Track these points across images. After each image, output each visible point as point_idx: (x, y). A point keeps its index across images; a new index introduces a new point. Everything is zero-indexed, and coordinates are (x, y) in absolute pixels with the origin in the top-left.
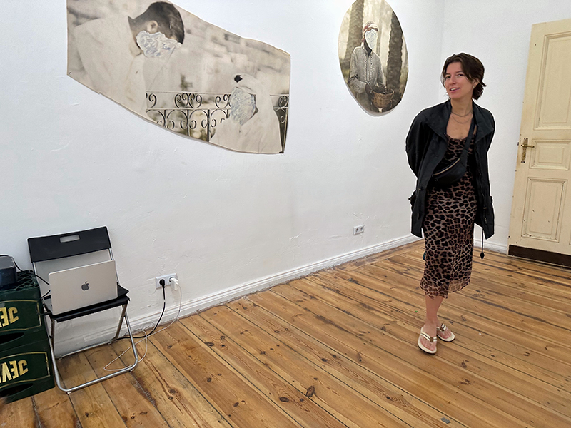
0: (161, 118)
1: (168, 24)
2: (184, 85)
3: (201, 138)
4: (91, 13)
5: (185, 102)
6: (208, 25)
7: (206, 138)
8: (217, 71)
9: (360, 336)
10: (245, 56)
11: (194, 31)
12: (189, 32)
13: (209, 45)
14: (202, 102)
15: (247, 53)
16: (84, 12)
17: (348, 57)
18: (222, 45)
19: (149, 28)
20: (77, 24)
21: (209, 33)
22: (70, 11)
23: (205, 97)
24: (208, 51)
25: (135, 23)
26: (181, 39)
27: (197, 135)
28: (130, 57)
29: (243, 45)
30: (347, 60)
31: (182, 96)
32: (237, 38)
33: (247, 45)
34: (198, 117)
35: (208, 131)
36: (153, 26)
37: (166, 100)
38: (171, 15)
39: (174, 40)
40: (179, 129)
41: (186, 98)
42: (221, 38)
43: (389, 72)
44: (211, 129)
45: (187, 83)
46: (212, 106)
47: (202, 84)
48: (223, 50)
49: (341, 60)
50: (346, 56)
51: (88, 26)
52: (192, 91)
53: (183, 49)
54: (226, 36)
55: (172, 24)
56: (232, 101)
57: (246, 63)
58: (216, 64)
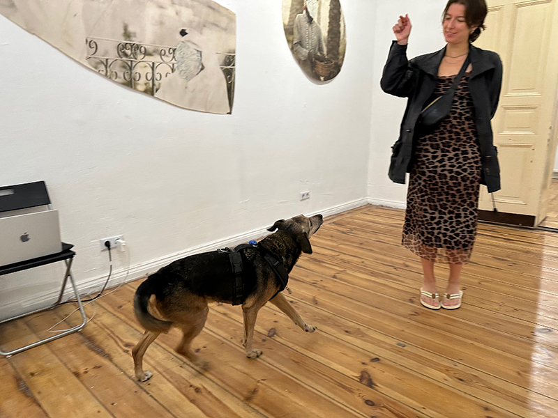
0: (102, 67)
2: (127, 35)
3: (146, 92)
5: (129, 52)
7: (150, 91)
8: (161, 23)
9: (314, 284)
10: (190, 10)
14: (146, 53)
15: (192, 7)
17: (291, 23)
23: (150, 49)
27: (141, 87)
30: (290, 26)
31: (125, 46)
34: (142, 69)
35: (153, 85)
37: (108, 47)
40: (121, 80)
41: (129, 50)
43: (329, 42)
44: (156, 83)
45: (130, 33)
46: (156, 59)
47: (146, 36)
48: (167, 2)
49: (284, 25)
50: (289, 22)
52: (135, 41)
56: (177, 54)
57: (192, 17)
58: (161, 15)
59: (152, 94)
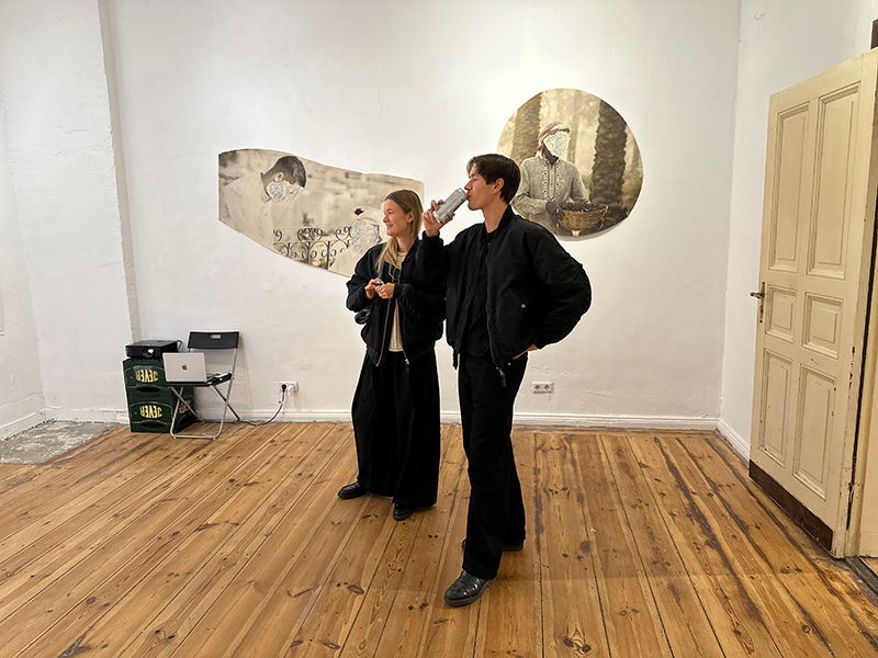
0: (286, 249)
1: (292, 172)
2: (306, 222)
3: (320, 266)
4: (234, 176)
5: (307, 236)
6: (328, 168)
7: (325, 266)
8: (337, 207)
10: (366, 190)
11: (316, 175)
12: (310, 176)
13: (330, 185)
14: (323, 234)
15: (368, 187)
16: (230, 175)
18: (342, 183)
19: (276, 179)
20: (226, 184)
21: (329, 174)
22: (221, 176)
23: (326, 231)
24: (328, 190)
25: (265, 177)
26: (303, 184)
27: (316, 263)
28: (262, 203)
29: (364, 179)
31: (304, 231)
32: (358, 175)
33: (368, 179)
34: (319, 248)
35: (328, 260)
36: (280, 177)
37: (290, 234)
38: (295, 165)
39: (297, 185)
40: (299, 258)
41: (308, 233)
42: (342, 177)
44: (331, 258)
45: (308, 220)
46: (332, 238)
47: (322, 220)
48: (344, 187)
51: (233, 184)
52: (313, 226)
53: (305, 191)
54: (347, 175)
55: (295, 172)
56: (352, 232)
57: (367, 197)
58: (336, 201)
59: (327, 268)
